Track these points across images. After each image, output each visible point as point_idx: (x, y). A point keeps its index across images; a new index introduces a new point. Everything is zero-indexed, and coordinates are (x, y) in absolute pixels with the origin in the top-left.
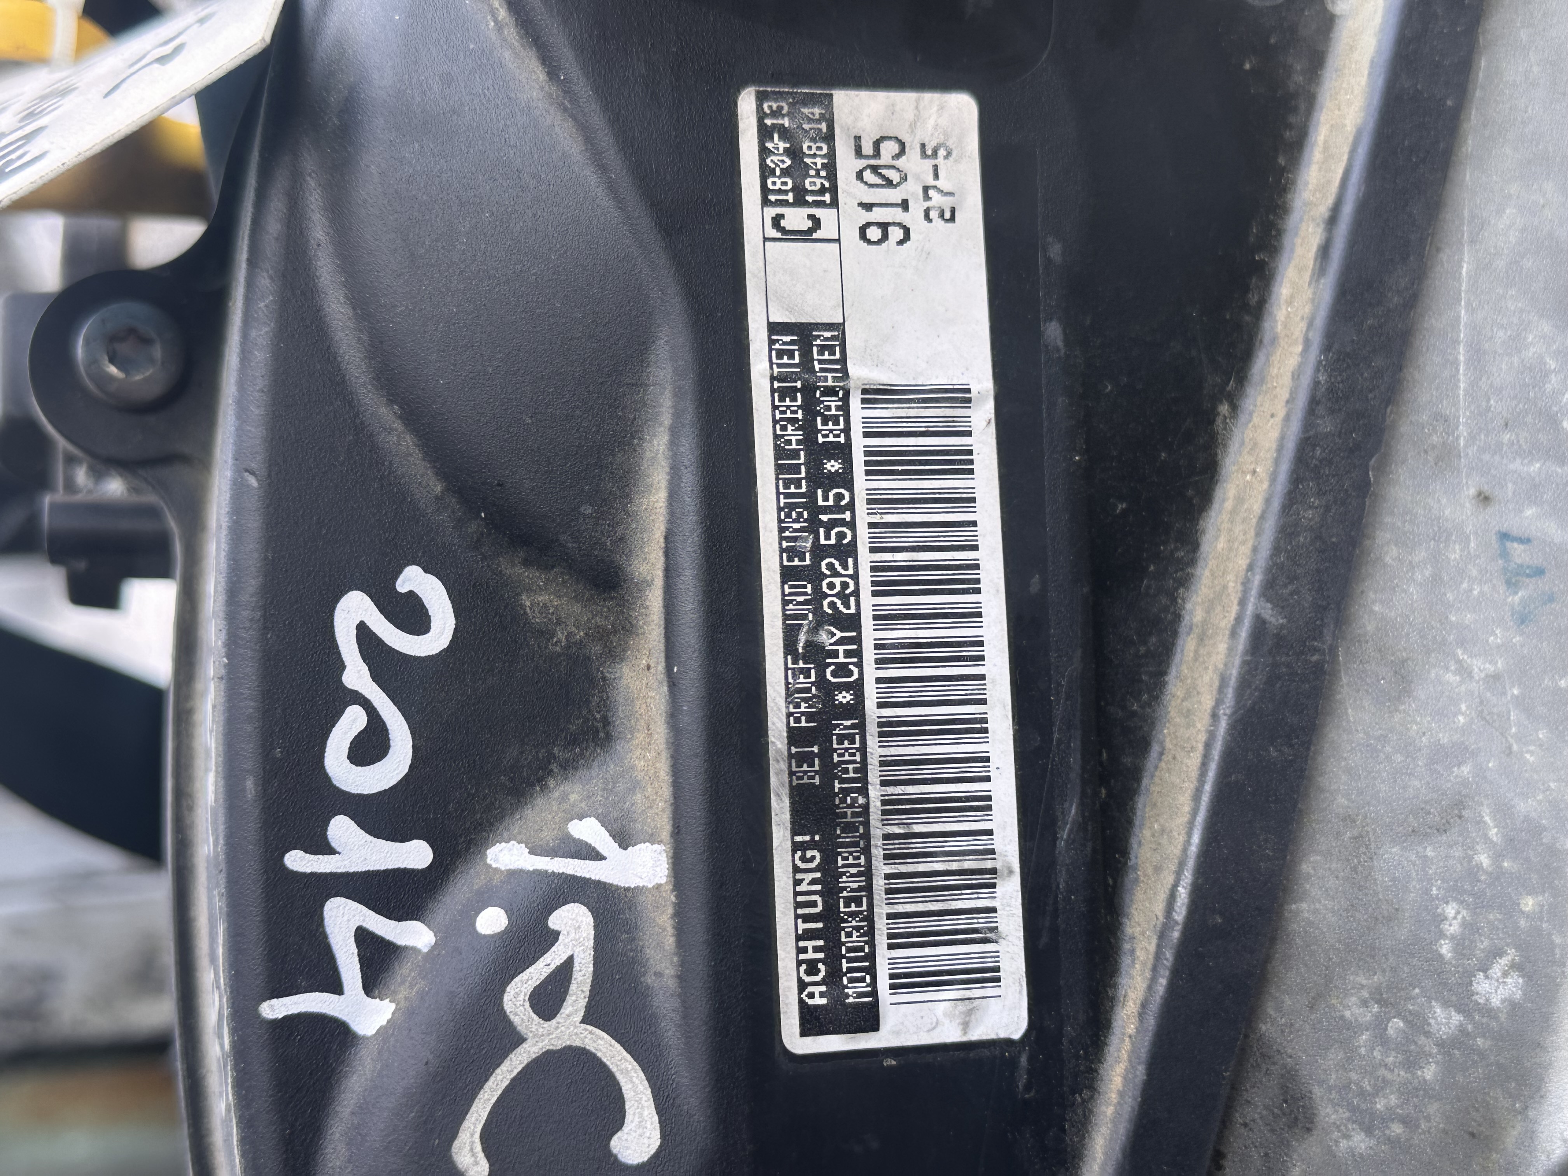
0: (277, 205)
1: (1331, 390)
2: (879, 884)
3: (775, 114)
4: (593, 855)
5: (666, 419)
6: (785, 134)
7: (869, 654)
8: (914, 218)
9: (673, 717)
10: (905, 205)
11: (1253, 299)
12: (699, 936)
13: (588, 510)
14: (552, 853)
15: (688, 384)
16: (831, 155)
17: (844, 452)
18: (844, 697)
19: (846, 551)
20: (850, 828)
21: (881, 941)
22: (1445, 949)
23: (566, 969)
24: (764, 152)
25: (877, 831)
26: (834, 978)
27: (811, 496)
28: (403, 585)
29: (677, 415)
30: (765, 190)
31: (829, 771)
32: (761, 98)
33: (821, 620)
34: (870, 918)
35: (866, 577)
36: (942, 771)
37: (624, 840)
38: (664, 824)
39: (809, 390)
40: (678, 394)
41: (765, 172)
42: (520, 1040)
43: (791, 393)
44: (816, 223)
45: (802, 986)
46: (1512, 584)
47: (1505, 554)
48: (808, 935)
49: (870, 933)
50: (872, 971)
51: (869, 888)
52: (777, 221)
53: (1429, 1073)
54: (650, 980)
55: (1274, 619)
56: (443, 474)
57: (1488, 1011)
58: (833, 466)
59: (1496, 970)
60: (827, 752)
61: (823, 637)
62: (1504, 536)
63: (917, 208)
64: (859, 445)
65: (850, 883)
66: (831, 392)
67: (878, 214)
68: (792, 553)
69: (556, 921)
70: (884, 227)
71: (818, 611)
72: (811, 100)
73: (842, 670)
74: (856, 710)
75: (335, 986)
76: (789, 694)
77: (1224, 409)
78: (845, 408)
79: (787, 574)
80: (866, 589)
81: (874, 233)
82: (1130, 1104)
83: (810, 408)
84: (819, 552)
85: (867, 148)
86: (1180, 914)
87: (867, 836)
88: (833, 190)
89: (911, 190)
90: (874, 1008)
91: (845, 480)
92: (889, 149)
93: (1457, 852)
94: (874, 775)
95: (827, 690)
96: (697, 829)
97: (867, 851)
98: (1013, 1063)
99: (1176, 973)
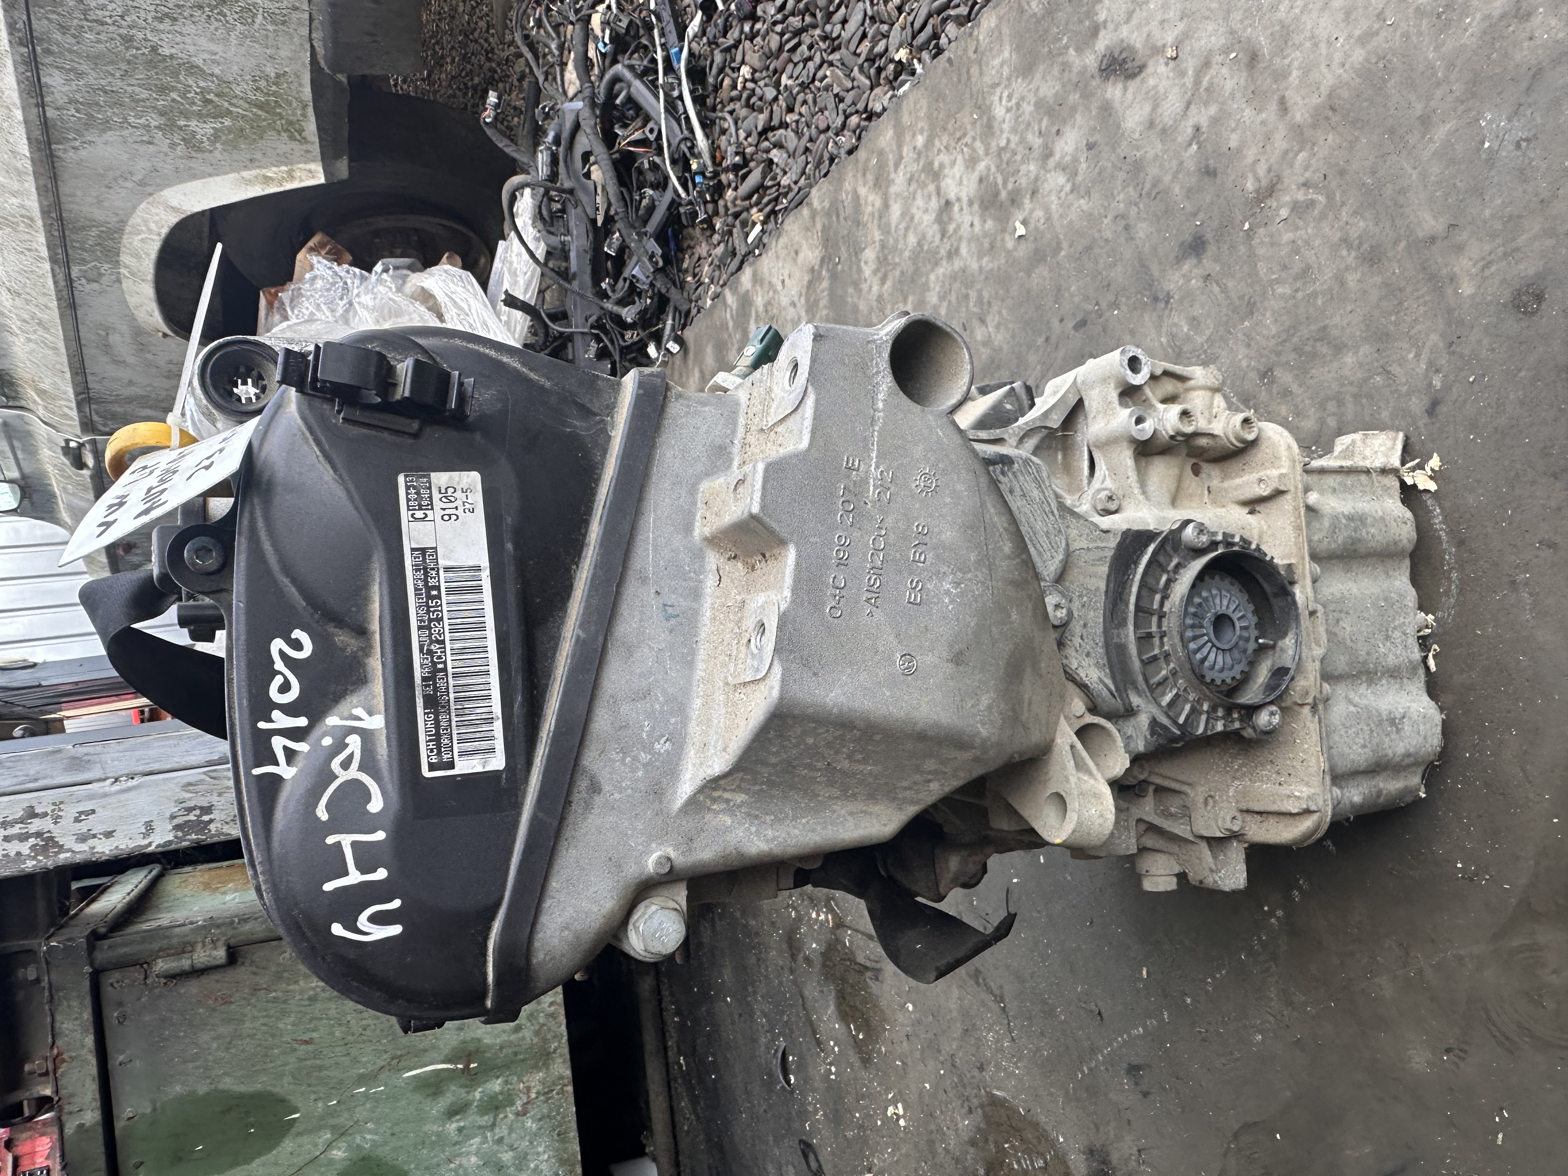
0: (247, 514)
1: (601, 562)
2: (454, 724)
3: (412, 481)
4: (360, 719)
5: (378, 580)
6: (414, 487)
7: (448, 652)
8: (460, 512)
9: (384, 674)
10: (456, 508)
11: (583, 531)
12: (394, 743)
13: (354, 609)
14: (347, 719)
15: (384, 568)
16: (431, 493)
17: (438, 588)
18: (440, 666)
19: (440, 620)
20: (443, 707)
21: (455, 741)
22: (644, 735)
23: (351, 756)
24: (407, 494)
25: (453, 707)
26: (439, 753)
27: (427, 603)
28: (293, 636)
29: (381, 578)
30: (408, 506)
31: (436, 689)
32: (406, 476)
33: (432, 642)
34: (451, 735)
35: (447, 628)
36: (465, 688)
37: (370, 713)
38: (382, 707)
39: (425, 569)
40: (381, 572)
41: (408, 500)
42: (337, 777)
43: (420, 570)
44: (426, 516)
45: (428, 756)
46: (667, 619)
47: (665, 611)
48: (430, 741)
49: (451, 739)
50: (452, 751)
51: (450, 725)
52: (412, 515)
53: (640, 773)
54: (379, 757)
55: (582, 635)
56: (305, 598)
57: (659, 754)
58: (434, 593)
59: (662, 741)
60: (435, 684)
61: (432, 647)
62: (665, 605)
63: (461, 509)
64: (443, 586)
65: (443, 724)
66: (433, 569)
67: (447, 512)
68: (421, 621)
69: (347, 741)
70: (450, 515)
71: (430, 639)
72: (424, 476)
73: (439, 657)
74: (445, 670)
75: (277, 764)
76: (422, 665)
77: (574, 567)
78: (438, 574)
79: (420, 628)
80: (447, 631)
81: (446, 518)
82: (538, 787)
83: (426, 574)
84: (430, 621)
85: (443, 491)
86: (552, 729)
87: (449, 709)
88: (432, 504)
89: (459, 503)
90: (453, 762)
91: (439, 597)
92: (450, 490)
93: (648, 705)
94: (451, 690)
95: (434, 664)
96: (392, 710)
97: (449, 714)
98: (501, 777)
99: (551, 746)
